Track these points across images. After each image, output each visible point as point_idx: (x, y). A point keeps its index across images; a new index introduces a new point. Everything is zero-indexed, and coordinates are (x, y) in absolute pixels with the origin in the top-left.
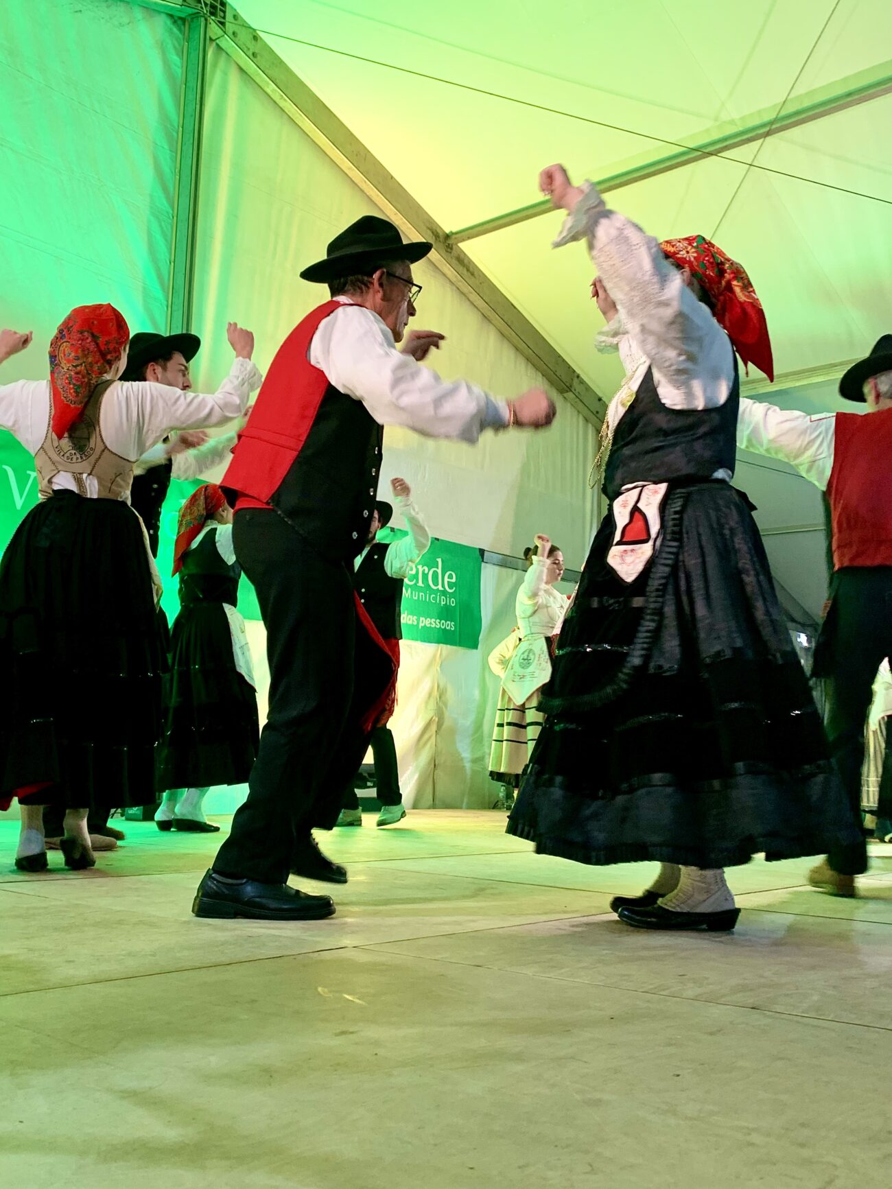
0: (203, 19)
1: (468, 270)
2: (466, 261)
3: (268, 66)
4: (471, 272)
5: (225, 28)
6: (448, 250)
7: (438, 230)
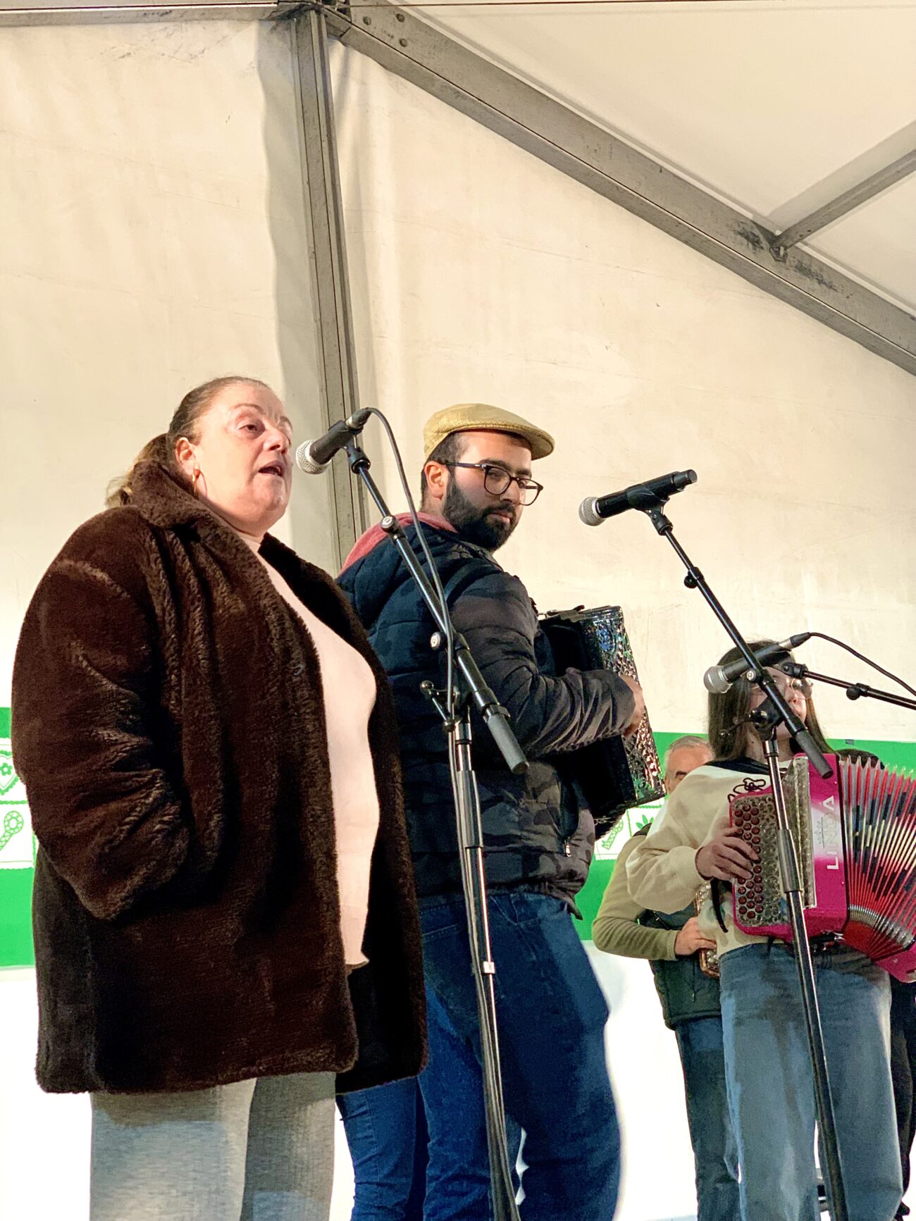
0: (313, 13)
1: (821, 282)
2: (814, 268)
3: (427, 54)
4: (825, 284)
5: (350, 16)
6: (780, 259)
7: (757, 232)
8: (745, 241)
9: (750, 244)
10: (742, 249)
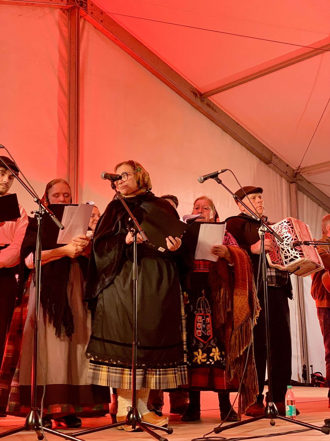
0: (77, 9)
2: (212, 105)
5: (87, 11)
6: (202, 101)
7: (197, 92)
8: (193, 95)
9: (194, 95)
10: (192, 97)
